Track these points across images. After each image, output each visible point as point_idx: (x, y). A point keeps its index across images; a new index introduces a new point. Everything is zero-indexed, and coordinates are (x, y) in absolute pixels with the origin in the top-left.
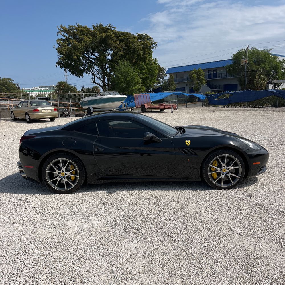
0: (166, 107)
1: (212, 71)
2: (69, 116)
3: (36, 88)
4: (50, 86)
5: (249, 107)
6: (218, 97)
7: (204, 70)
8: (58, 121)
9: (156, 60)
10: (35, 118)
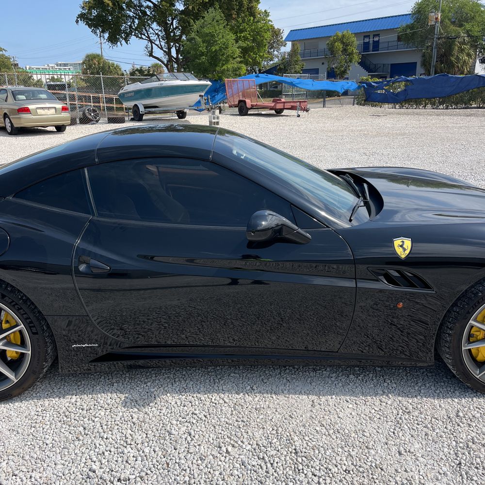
0: (288, 105)
1: (371, 37)
2: (97, 121)
3: (50, 65)
4: (77, 64)
5: (441, 107)
6: (384, 87)
7: (356, 34)
8: (73, 131)
9: (266, 14)
10: (22, 126)
